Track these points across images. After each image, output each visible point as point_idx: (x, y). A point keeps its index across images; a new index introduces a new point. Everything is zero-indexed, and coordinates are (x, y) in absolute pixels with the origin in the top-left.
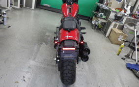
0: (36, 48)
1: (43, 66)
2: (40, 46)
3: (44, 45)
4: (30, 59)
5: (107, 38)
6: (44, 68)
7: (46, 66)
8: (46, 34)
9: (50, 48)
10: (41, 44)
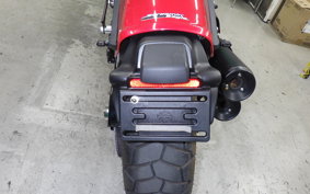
0: (48, 59)
1: (67, 125)
2: (65, 51)
3: (77, 49)
4: (21, 99)
5: (268, 26)
6: (73, 135)
7: (79, 127)
8: (87, 12)
9: (97, 57)
10: (69, 43)
